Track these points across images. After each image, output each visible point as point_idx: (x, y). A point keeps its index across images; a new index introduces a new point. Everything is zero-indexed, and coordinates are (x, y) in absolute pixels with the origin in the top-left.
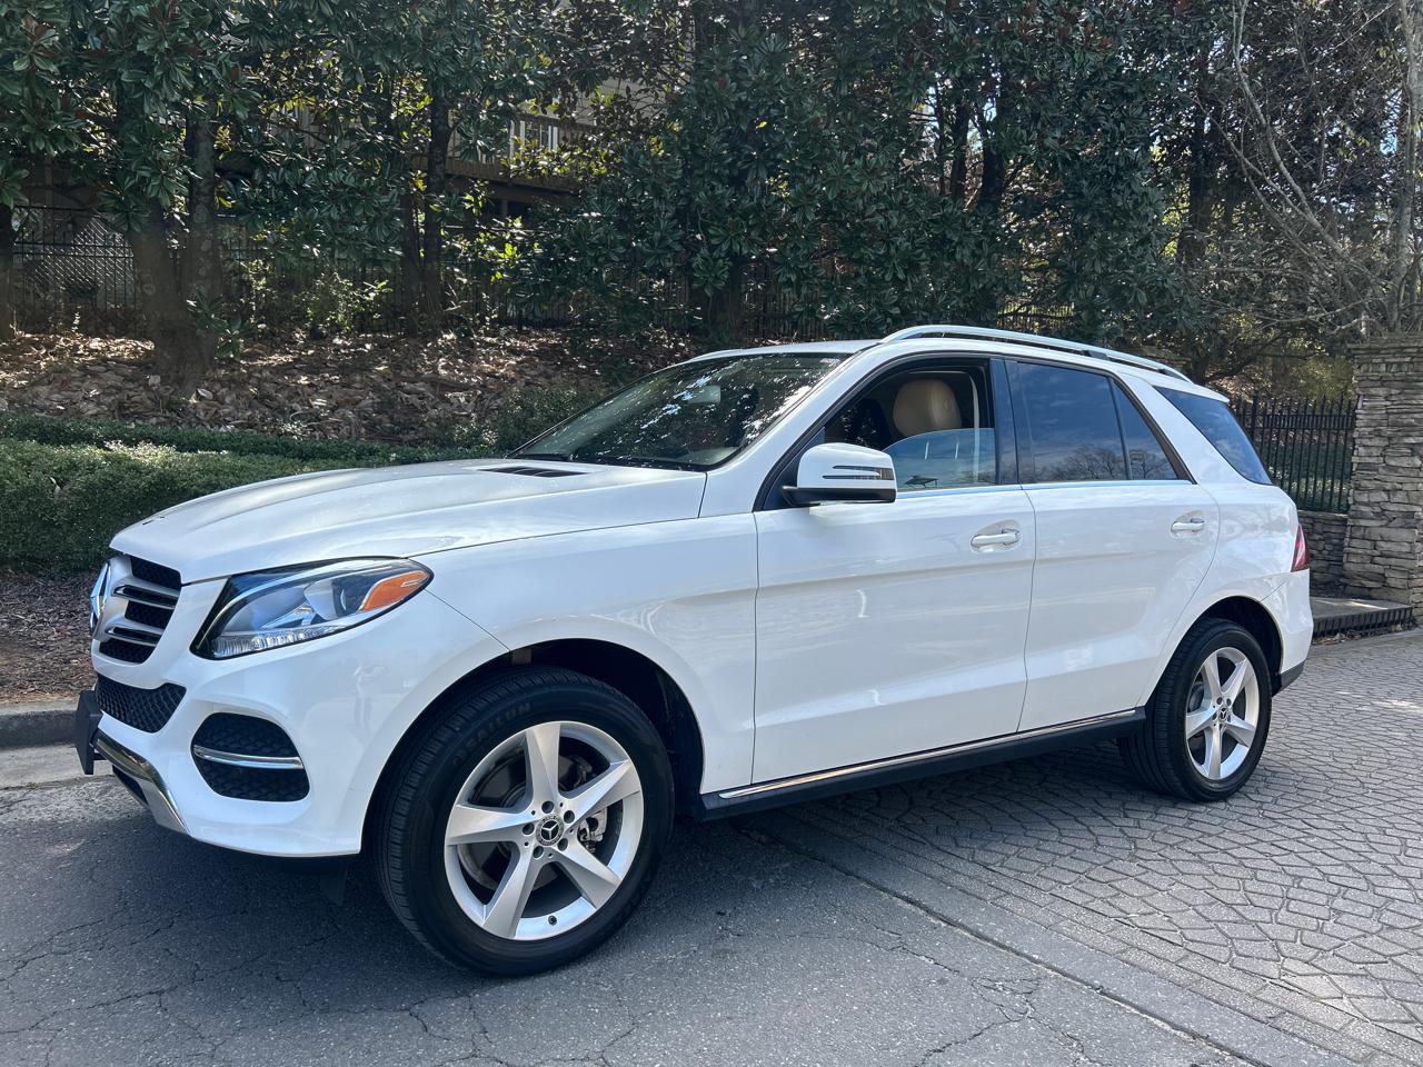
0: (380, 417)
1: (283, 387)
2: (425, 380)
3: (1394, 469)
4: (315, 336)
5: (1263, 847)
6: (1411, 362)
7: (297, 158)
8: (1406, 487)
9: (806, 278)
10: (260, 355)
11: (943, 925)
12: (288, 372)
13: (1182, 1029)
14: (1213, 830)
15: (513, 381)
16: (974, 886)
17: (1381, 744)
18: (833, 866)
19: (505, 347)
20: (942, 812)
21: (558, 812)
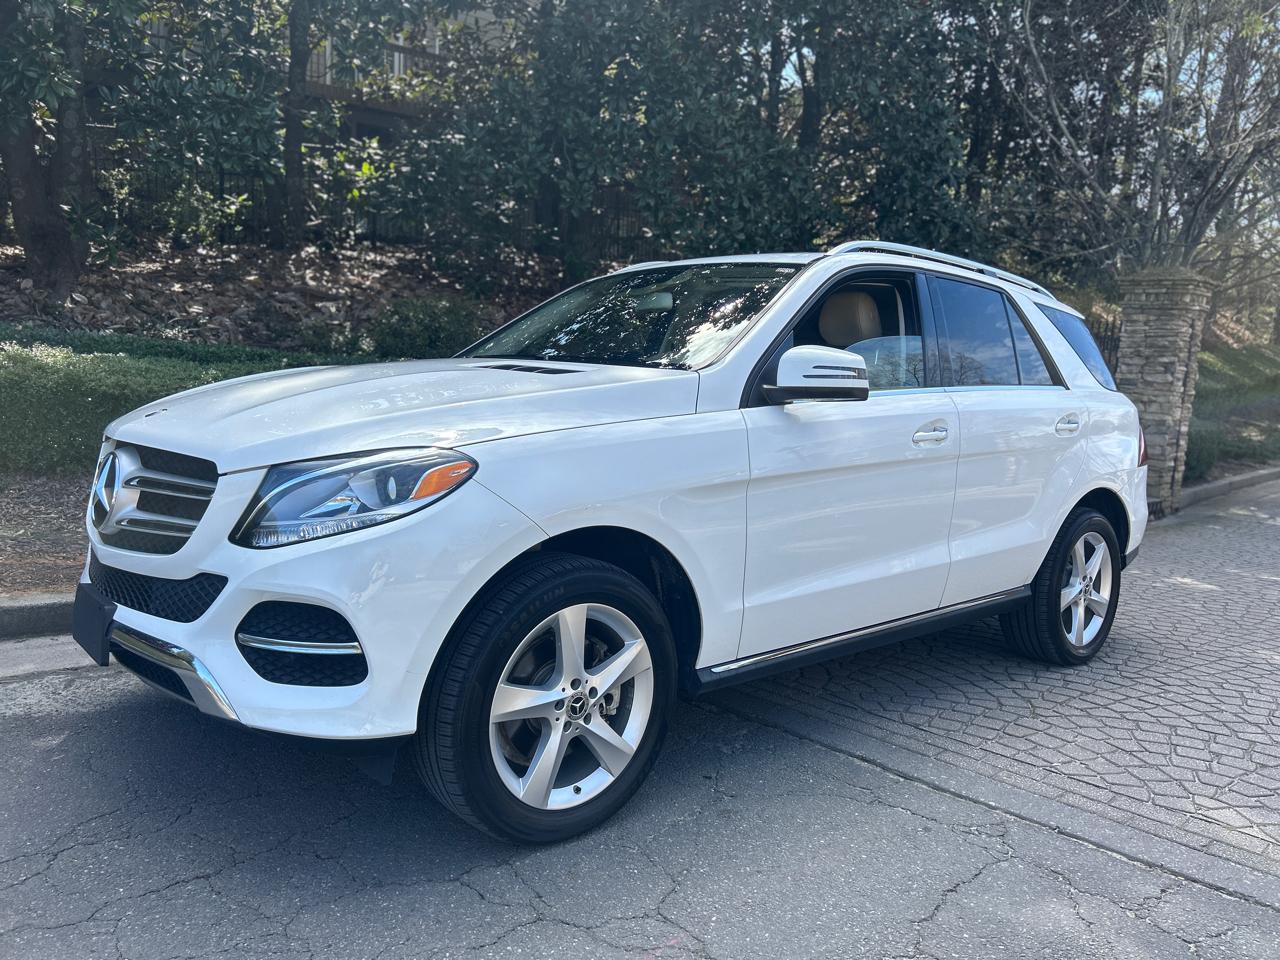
0: (256, 324)
1: (160, 293)
2: (296, 290)
3: (1150, 384)
4: (178, 246)
5: (1134, 702)
6: (1166, 293)
7: (174, 67)
8: (1161, 399)
9: (663, 203)
10: (127, 262)
11: (902, 780)
12: (161, 279)
13: (1138, 860)
14: (1090, 689)
15: (379, 292)
16: (913, 745)
17: (1185, 614)
18: (786, 731)
19: (366, 262)
20: (859, 681)
21: (584, 688)
